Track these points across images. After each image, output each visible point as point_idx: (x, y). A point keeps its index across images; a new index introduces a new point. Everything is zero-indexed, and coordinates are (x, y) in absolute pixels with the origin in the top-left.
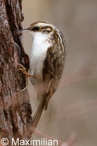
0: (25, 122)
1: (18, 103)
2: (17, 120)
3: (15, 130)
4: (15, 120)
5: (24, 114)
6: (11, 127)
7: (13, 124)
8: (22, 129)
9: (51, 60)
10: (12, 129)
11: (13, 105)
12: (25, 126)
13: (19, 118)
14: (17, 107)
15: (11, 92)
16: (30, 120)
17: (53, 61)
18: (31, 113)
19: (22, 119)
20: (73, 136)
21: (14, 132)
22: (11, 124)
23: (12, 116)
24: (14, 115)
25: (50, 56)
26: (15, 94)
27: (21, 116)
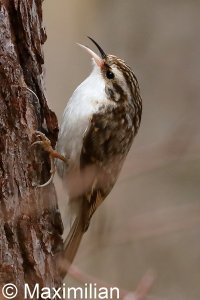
0: (49, 250)
1: (36, 211)
2: (31, 246)
3: (29, 266)
4: (28, 247)
5: (46, 233)
6: (21, 261)
7: (25, 255)
8: (43, 264)
9: (98, 138)
10: (23, 265)
11: (25, 216)
12: (49, 260)
13: (36, 243)
14: (33, 221)
15: (21, 188)
16: (59, 247)
17: (102, 142)
18: (61, 233)
19: (43, 245)
20: (148, 279)
21: (25, 271)
22: (19, 255)
23: (22, 239)
24: (26, 236)
25: (96, 130)
26: (28, 194)
27: (40, 237)
